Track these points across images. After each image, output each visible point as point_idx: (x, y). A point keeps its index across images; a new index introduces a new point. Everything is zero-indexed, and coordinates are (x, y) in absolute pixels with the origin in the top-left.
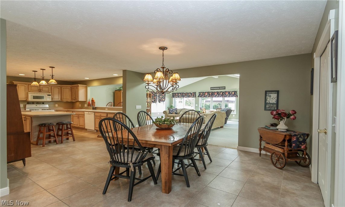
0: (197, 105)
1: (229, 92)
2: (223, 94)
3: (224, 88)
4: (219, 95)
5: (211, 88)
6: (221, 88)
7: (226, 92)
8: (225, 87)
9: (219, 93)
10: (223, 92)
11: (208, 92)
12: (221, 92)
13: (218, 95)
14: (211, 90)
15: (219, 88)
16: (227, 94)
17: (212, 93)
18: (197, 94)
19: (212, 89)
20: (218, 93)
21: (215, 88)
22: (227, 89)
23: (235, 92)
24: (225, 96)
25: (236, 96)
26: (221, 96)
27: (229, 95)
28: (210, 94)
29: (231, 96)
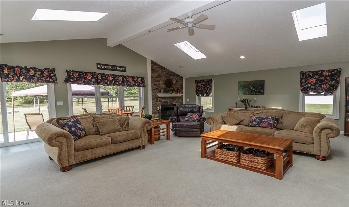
0: (60, 103)
1: (133, 77)
2: (123, 79)
3: (124, 69)
4: (116, 81)
5: (98, 64)
6: (118, 68)
7: (128, 76)
8: (125, 67)
9: (117, 78)
10: (124, 77)
11: (92, 73)
12: (121, 76)
13: (113, 82)
14: (98, 68)
15: (115, 68)
16: (131, 81)
17: (102, 77)
18: (61, 75)
19: (101, 69)
20: (114, 76)
21: (107, 67)
22: (130, 72)
23: (143, 78)
24: (127, 84)
25: (144, 86)
26: (121, 83)
27: (133, 83)
28: (97, 77)
29: (136, 84)
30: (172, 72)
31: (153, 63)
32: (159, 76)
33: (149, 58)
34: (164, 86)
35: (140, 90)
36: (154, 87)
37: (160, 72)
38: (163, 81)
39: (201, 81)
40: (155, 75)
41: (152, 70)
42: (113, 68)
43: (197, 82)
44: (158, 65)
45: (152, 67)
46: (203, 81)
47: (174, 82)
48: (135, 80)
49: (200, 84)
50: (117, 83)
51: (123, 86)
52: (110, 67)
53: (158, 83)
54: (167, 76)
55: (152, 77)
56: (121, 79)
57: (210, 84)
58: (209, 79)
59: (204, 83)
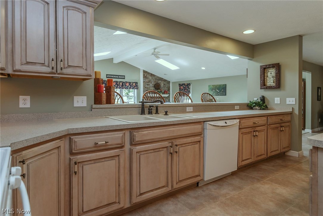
1: (129, 82)
3: (123, 77)
4: (118, 85)
5: (107, 75)
6: (120, 77)
7: (126, 82)
8: (124, 76)
9: (118, 83)
10: (123, 83)
12: (121, 82)
13: (116, 86)
14: (107, 77)
15: (117, 77)
16: (128, 85)
19: (109, 78)
20: (117, 82)
21: (113, 76)
22: (127, 79)
23: (136, 83)
24: (125, 87)
25: (137, 89)
26: (121, 87)
27: (130, 86)
28: (106, 83)
29: (132, 87)
30: (160, 78)
31: (145, 72)
32: (149, 81)
33: (142, 68)
34: (152, 89)
35: (134, 91)
36: (145, 89)
37: (150, 78)
38: (153, 85)
39: (183, 84)
40: (147, 80)
41: (144, 77)
42: (116, 77)
43: (180, 85)
44: (148, 73)
45: (144, 75)
46: (184, 84)
47: (162, 85)
48: (131, 84)
49: (182, 87)
50: (119, 87)
51: (122, 88)
52: (114, 76)
53: (149, 86)
54: (156, 81)
55: (143, 82)
56: (121, 84)
57: (188, 87)
58: (188, 83)
59: (185, 86)
